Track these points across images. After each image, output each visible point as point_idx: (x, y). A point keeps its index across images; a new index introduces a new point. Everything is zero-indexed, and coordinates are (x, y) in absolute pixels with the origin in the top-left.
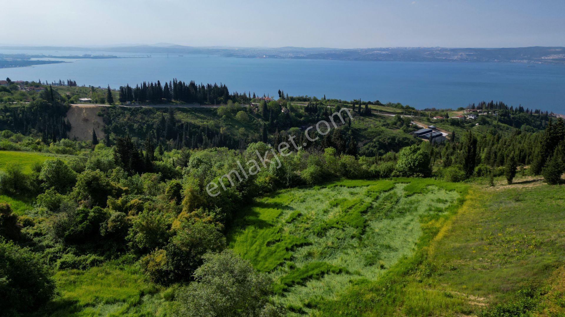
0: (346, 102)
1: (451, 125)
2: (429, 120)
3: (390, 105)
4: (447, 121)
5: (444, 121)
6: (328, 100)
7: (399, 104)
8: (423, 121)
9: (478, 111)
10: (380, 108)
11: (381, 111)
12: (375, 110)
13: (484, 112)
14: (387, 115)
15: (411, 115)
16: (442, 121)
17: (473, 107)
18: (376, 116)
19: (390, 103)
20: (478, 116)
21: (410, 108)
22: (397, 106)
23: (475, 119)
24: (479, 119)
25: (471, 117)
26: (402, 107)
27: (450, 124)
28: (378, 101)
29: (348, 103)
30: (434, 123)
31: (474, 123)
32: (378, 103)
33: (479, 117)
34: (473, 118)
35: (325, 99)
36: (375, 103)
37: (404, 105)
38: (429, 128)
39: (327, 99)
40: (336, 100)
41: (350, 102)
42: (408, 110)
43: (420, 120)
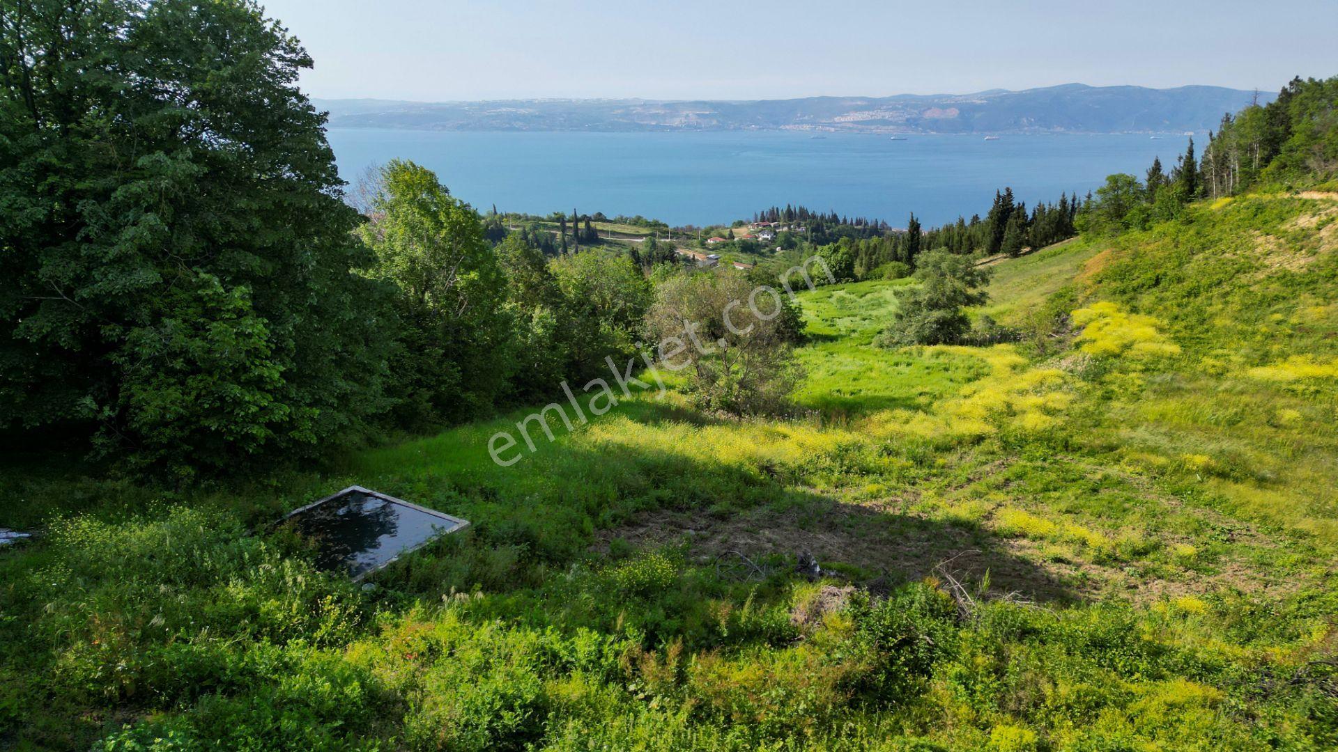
0: (538, 219)
1: (742, 252)
2: (703, 245)
3: (622, 221)
4: (734, 244)
5: (728, 245)
6: (502, 217)
7: (639, 218)
8: (692, 246)
9: (772, 224)
10: (609, 227)
11: (613, 233)
12: (602, 231)
13: (784, 226)
14: (626, 240)
15: (667, 238)
16: (724, 246)
17: (763, 219)
18: (610, 244)
19: (622, 218)
20: (776, 233)
21: (660, 225)
22: (637, 222)
23: (773, 241)
24: (781, 238)
25: (766, 236)
26: (648, 224)
27: (739, 249)
28: (600, 214)
29: (543, 220)
30: (713, 250)
31: (773, 246)
32: (600, 218)
33: (780, 235)
34: (769, 237)
35: (496, 213)
36: (595, 217)
37: (650, 220)
38: (711, 259)
39: (499, 213)
40: (516, 215)
41: (545, 217)
42: (658, 228)
43: (688, 247)
